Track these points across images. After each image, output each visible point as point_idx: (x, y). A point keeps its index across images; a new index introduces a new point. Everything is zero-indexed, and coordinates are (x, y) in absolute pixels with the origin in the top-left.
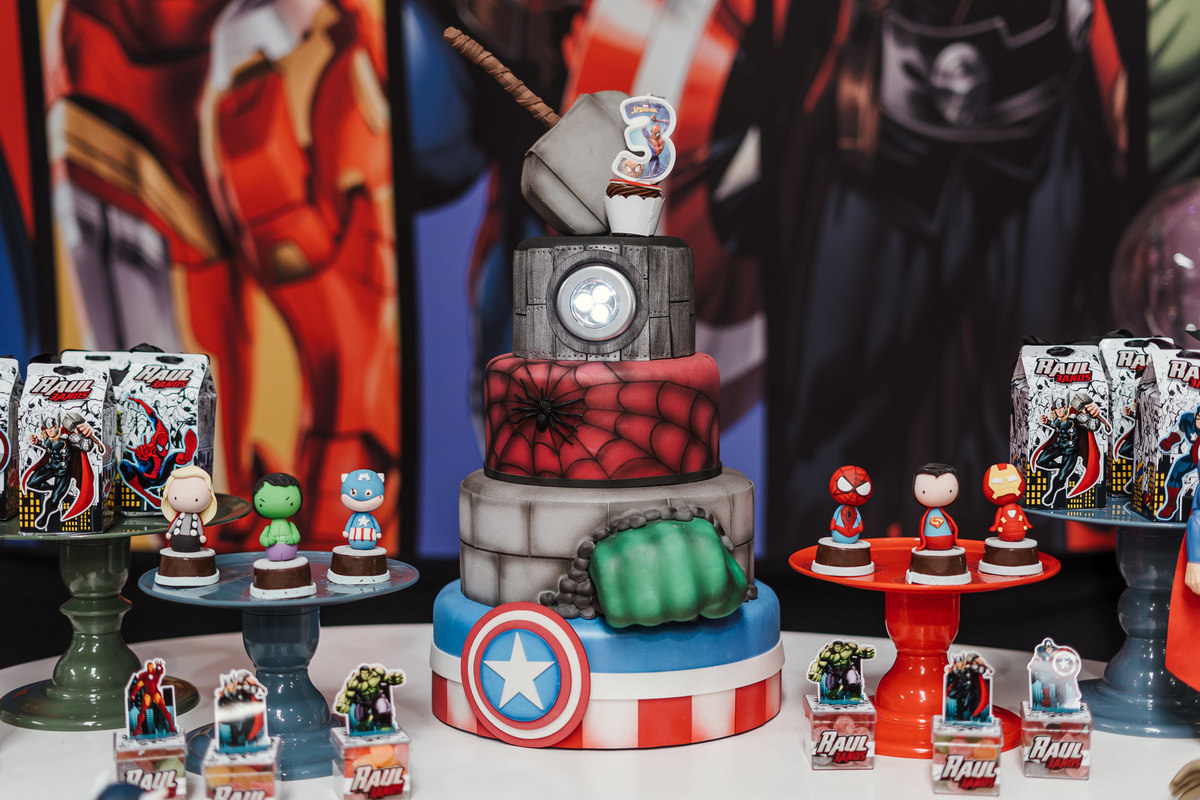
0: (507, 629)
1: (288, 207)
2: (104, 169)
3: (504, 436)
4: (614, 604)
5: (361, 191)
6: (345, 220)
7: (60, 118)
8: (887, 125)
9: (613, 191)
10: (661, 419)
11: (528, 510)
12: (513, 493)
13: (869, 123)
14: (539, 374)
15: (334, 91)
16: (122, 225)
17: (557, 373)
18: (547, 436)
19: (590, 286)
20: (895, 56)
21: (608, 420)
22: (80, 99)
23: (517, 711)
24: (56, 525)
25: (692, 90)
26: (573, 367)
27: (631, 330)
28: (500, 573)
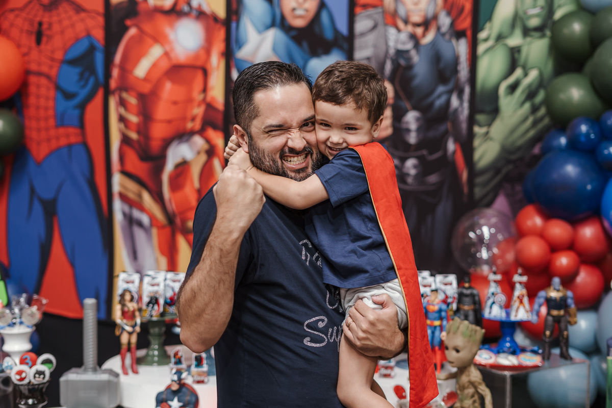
1: (191, 208)
2: (131, 195)
7: (117, 178)
15: (207, 171)
16: (136, 213)
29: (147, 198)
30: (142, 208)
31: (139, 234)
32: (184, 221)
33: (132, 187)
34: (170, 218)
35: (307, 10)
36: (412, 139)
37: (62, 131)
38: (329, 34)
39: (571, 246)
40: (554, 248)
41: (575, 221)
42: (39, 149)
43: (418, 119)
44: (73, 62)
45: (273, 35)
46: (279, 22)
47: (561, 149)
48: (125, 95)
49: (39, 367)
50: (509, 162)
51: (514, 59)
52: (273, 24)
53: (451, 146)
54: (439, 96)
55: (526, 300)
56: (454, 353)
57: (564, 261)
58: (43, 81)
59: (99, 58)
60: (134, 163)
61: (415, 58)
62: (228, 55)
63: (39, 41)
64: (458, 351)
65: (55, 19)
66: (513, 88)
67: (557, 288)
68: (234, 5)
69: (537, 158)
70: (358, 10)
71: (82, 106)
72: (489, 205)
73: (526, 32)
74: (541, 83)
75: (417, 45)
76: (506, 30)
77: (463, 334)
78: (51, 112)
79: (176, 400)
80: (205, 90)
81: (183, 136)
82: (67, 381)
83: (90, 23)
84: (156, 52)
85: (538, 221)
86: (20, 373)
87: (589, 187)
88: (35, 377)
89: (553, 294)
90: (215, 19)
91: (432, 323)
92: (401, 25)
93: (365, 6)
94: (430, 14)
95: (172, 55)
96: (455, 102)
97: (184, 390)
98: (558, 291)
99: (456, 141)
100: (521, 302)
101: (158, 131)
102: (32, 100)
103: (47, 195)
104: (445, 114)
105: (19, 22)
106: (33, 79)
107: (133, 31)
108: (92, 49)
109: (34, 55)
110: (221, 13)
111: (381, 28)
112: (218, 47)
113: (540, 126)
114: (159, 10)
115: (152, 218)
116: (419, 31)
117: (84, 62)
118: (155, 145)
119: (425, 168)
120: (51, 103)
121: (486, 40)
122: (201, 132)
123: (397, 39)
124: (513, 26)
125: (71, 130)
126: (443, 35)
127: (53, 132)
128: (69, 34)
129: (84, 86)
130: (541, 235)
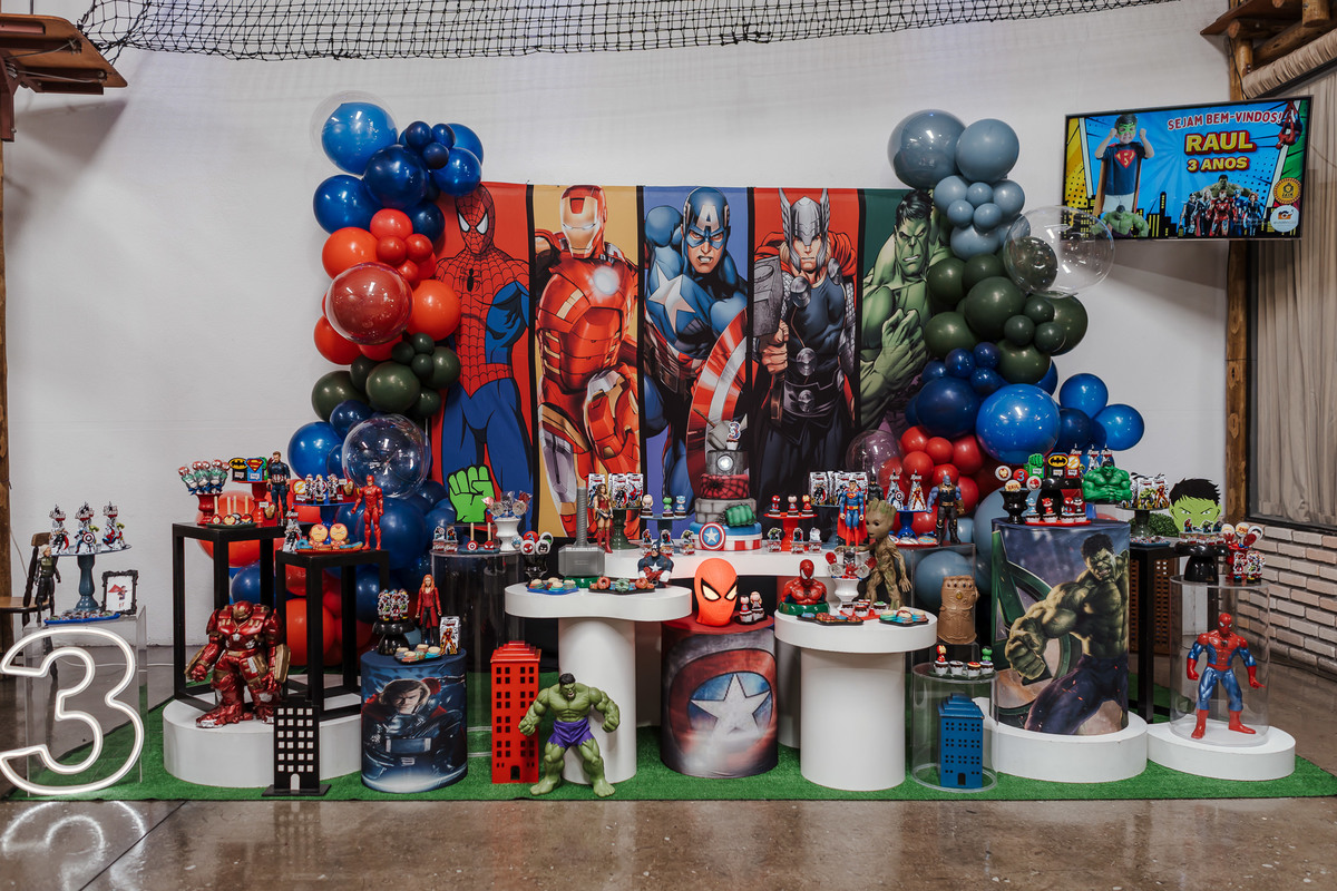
0: (708, 528)
1: (608, 436)
2: (554, 424)
3: (706, 490)
4: (731, 521)
5: (630, 431)
6: (625, 440)
7: (541, 409)
8: (785, 413)
9: (728, 441)
10: (738, 486)
11: (712, 505)
12: (708, 501)
13: (780, 412)
14: (714, 478)
15: (622, 403)
16: (559, 441)
17: (717, 477)
18: (716, 490)
19: (724, 460)
20: (787, 393)
21: (728, 487)
22: (547, 404)
23: (711, 544)
25: (727, 402)
26: (721, 476)
27: (732, 469)
28: (706, 517)
29: (568, 425)
30: (565, 437)
31: (562, 459)
32: (602, 447)
33: (555, 416)
34: (590, 447)
35: (710, 258)
36: (806, 372)
37: (491, 367)
38: (731, 280)
39: (950, 459)
40: (937, 461)
41: (954, 439)
42: (470, 384)
43: (810, 355)
44: (500, 306)
45: (681, 281)
46: (686, 269)
47: (940, 377)
48: (547, 334)
49: (542, 541)
50: (892, 392)
51: (895, 301)
52: (681, 272)
53: (840, 378)
54: (829, 335)
55: (921, 495)
56: (874, 527)
57: (945, 473)
58: (474, 322)
59: (525, 301)
60: (556, 394)
61: (808, 301)
62: (641, 298)
63: (470, 288)
64: (877, 524)
65: (485, 266)
66: (894, 326)
67: (947, 484)
68: (647, 256)
69: (916, 389)
70: (756, 258)
71: (510, 345)
72: (877, 427)
73: (905, 277)
74: (918, 322)
75: (809, 289)
76: (887, 275)
77: (881, 511)
78: (481, 350)
79: (655, 565)
80: (620, 330)
81: (600, 371)
82: (564, 553)
83: (517, 270)
84: (577, 295)
85: (921, 440)
86: (527, 546)
87: (965, 408)
89: (945, 489)
90: (630, 266)
91: (851, 507)
92: (795, 272)
93: (763, 255)
94: (821, 261)
95: (590, 298)
96: (843, 339)
97: (661, 557)
99: (843, 374)
100: (918, 497)
101: (579, 367)
102: (464, 340)
103: (478, 426)
104: (835, 350)
105: (452, 269)
106: (465, 321)
107: (556, 277)
108: (519, 293)
109: (466, 297)
110: (635, 261)
111: (777, 274)
112: (632, 292)
113: (918, 359)
114: (579, 258)
115: (573, 444)
116: (811, 276)
117: (511, 304)
118: (576, 379)
119: (817, 398)
120: (481, 342)
121: (870, 284)
122: (617, 368)
123: (793, 284)
124: (894, 272)
125: (499, 366)
126: (832, 279)
127: (483, 368)
128: (498, 280)
129: (511, 327)
130: (926, 450)
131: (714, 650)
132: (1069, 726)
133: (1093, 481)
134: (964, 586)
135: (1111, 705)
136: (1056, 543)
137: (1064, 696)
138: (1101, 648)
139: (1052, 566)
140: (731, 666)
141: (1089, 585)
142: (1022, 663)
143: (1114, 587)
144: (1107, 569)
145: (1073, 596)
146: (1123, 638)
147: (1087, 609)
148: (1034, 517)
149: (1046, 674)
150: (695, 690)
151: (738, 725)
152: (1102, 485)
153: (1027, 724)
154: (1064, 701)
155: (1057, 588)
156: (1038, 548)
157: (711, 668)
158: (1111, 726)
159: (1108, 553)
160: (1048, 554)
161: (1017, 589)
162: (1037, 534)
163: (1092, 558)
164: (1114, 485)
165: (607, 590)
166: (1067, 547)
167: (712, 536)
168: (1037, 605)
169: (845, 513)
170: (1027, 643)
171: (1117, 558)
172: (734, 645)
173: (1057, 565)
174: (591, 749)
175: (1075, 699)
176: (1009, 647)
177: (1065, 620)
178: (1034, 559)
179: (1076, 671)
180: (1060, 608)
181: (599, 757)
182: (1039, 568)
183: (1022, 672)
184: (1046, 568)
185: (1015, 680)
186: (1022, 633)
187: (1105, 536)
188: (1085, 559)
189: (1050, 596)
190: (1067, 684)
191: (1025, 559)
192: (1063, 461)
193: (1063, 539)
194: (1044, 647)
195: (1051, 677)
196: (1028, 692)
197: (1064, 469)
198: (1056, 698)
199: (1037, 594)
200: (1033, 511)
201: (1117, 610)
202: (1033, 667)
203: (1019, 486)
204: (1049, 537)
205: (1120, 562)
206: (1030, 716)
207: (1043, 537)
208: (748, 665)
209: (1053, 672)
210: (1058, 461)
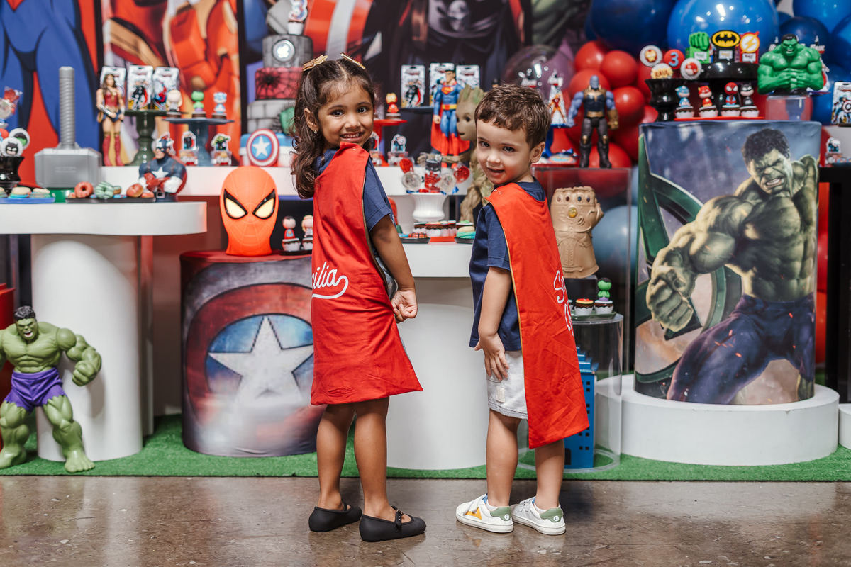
0: (258, 136)
1: (198, 62)
2: (125, 47)
3: (259, 88)
5: (226, 56)
6: (220, 68)
7: (109, 27)
8: (431, 31)
9: (291, 21)
11: (265, 106)
12: (261, 103)
13: (424, 31)
14: (268, 70)
15: (215, 17)
17: (273, 70)
18: (270, 87)
19: (282, 46)
20: (434, 4)
21: (286, 82)
22: (116, 19)
23: (261, 158)
24: (138, 108)
25: (355, 17)
26: (276, 68)
27: (293, 59)
28: (257, 124)
40: (613, 82)
49: (11, 139)
55: (561, 104)
56: (464, 122)
64: (468, 120)
67: (595, 87)
77: (474, 101)
79: (161, 169)
82: (43, 156)
85: (599, 57)
87: (653, 12)
88: (7, 150)
91: (447, 107)
97: (169, 160)
98: (596, 90)
100: (557, 106)
103: (26, 48)
119: (474, 12)
130: (600, 69)
131: (236, 284)
132: (723, 392)
133: (771, 64)
134: (580, 199)
135: (782, 365)
136: (709, 142)
137: (717, 351)
138: (769, 288)
139: (703, 174)
140: (260, 305)
141: (752, 199)
142: (665, 310)
143: (789, 204)
144: (780, 178)
145: (730, 215)
146: (803, 275)
147: (750, 233)
148: (685, 110)
149: (694, 324)
150: (214, 339)
151: (271, 386)
152: (781, 69)
153: (671, 393)
154: (717, 358)
155: (710, 204)
156: (687, 151)
157: (233, 309)
158: (782, 394)
159: (781, 156)
160: (699, 157)
161: (661, 210)
162: (685, 132)
163: (757, 162)
164: (799, 68)
165: (86, 200)
166: (723, 147)
167: (261, 148)
168: (684, 229)
169: (440, 114)
170: (670, 282)
171: (795, 165)
172: (263, 278)
173: (710, 172)
174: (59, 409)
175: (731, 356)
176: (651, 290)
177: (721, 247)
178: (680, 167)
179: (733, 317)
180: (713, 230)
181: (71, 421)
182: (687, 178)
183: (666, 321)
184: (696, 177)
185: (657, 334)
186: (665, 269)
187: (776, 132)
188: (747, 162)
189: (700, 217)
190: (721, 335)
191: (671, 167)
192: (733, 39)
193: (718, 136)
194: (692, 285)
195: (700, 326)
196: (672, 350)
197: (736, 50)
198: (707, 355)
199: (684, 214)
200: (685, 103)
201: (794, 236)
202: (678, 314)
203: (670, 71)
204: (700, 134)
205: (799, 171)
206: (674, 381)
207: (693, 135)
208: (284, 306)
209: (703, 319)
210: (726, 39)
